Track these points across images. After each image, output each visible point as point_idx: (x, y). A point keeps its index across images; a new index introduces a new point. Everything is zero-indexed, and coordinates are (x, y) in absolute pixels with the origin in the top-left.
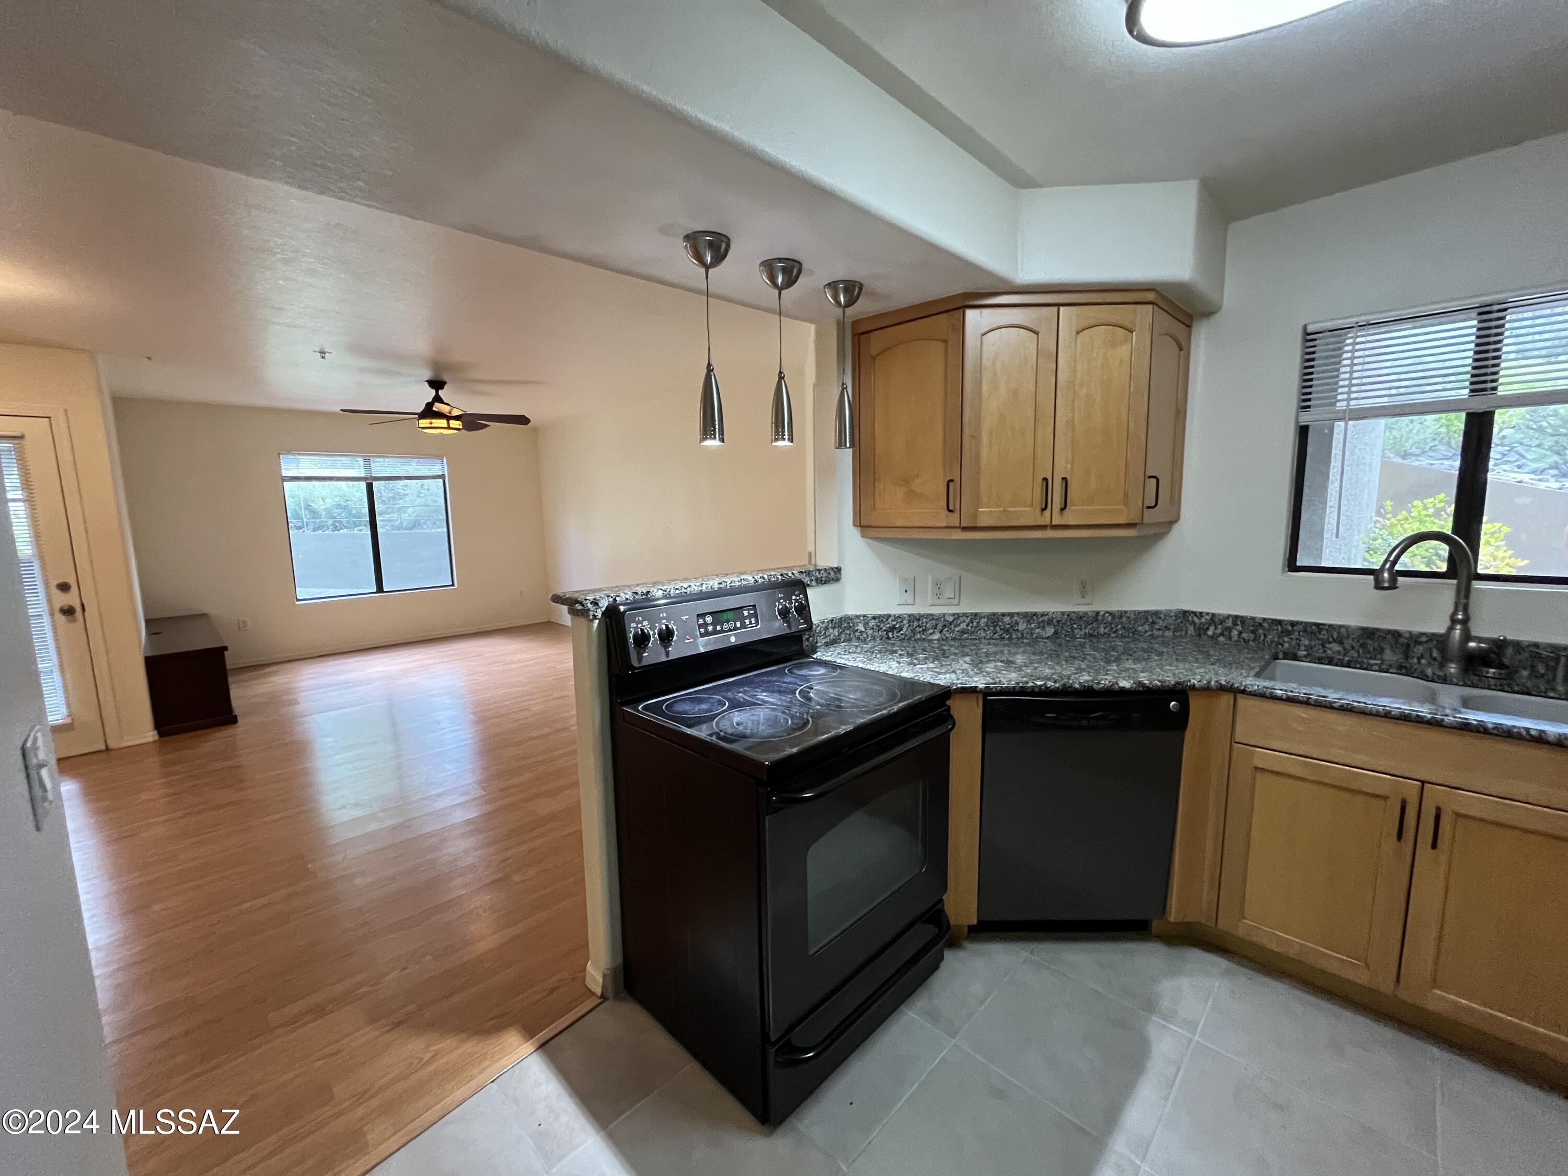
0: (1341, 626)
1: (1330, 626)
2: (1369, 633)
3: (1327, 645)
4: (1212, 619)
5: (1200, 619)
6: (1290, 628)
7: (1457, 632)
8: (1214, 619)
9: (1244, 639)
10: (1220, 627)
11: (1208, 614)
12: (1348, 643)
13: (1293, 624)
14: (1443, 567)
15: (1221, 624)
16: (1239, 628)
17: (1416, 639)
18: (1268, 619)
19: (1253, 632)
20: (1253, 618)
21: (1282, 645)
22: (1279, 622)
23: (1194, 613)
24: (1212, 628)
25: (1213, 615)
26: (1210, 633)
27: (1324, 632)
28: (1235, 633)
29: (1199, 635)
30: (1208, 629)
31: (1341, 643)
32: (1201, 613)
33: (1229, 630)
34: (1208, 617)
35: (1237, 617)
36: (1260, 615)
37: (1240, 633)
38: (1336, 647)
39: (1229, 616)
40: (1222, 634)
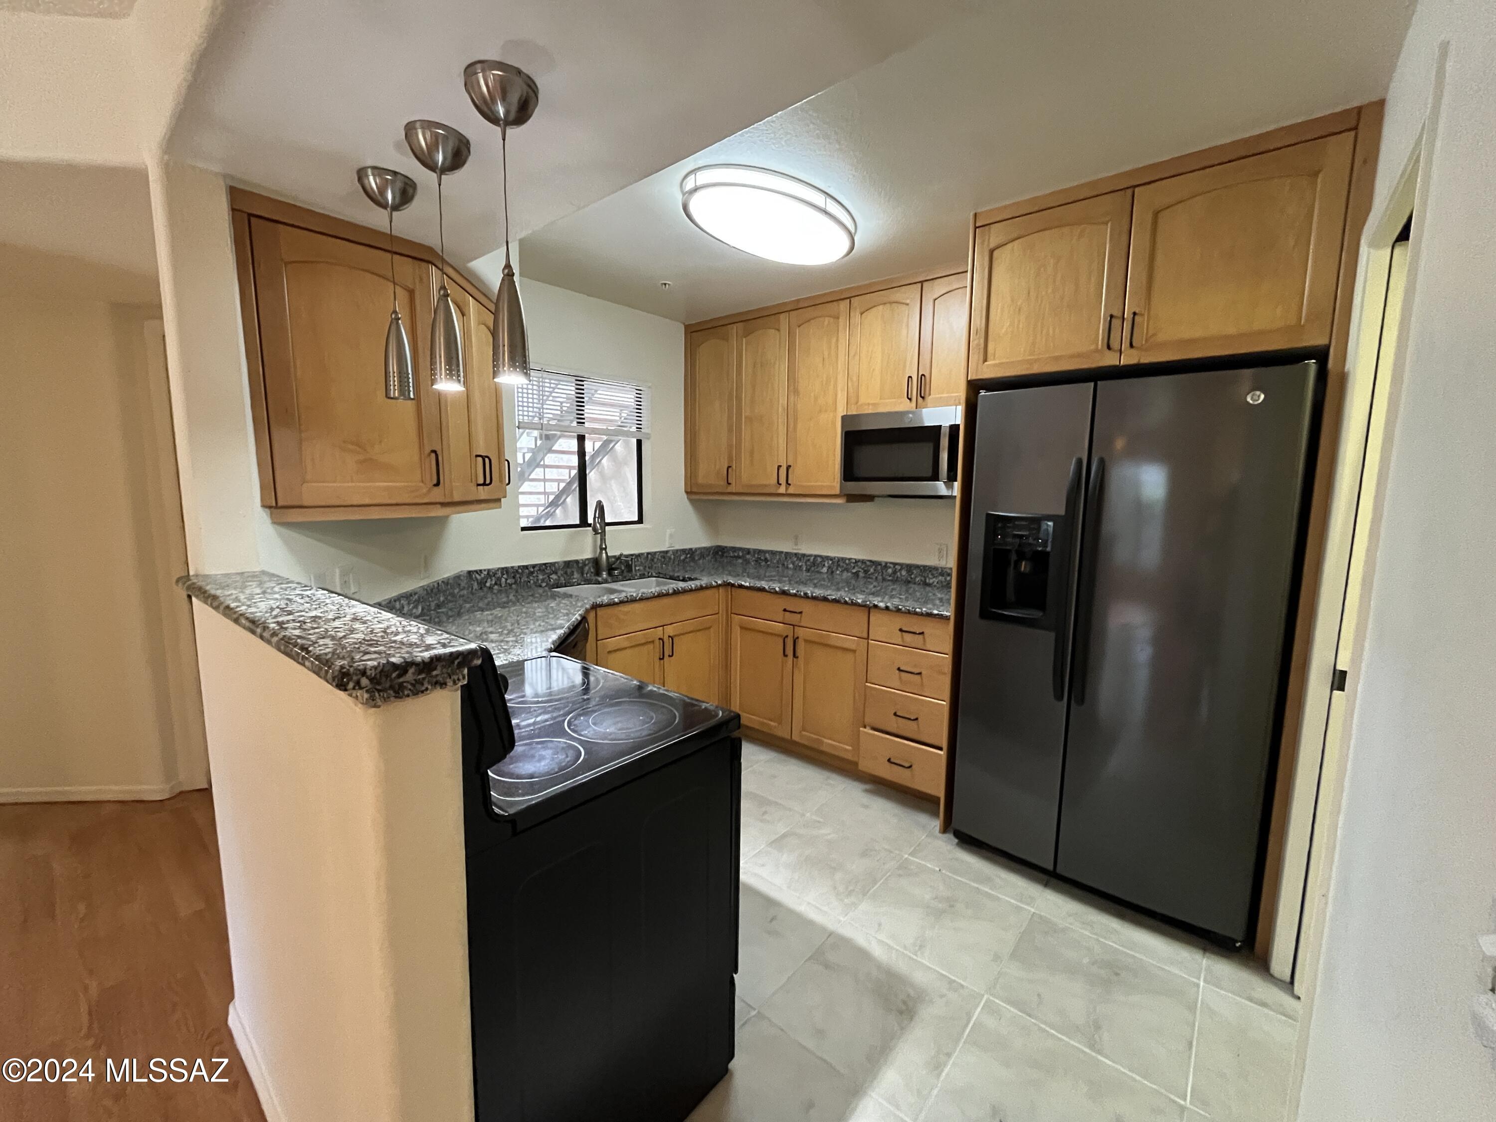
0: (555, 563)
1: (551, 563)
2: (568, 564)
3: (551, 576)
4: (488, 574)
5: (480, 575)
6: (532, 570)
7: (604, 555)
8: (490, 573)
9: (509, 584)
10: (493, 578)
11: (485, 570)
12: (560, 572)
13: (534, 566)
14: (578, 522)
15: (494, 576)
16: (505, 576)
17: (585, 563)
18: (521, 566)
19: (514, 577)
20: (512, 567)
21: (530, 582)
22: (526, 567)
23: (476, 571)
24: (489, 580)
25: (489, 570)
26: (488, 584)
27: (548, 568)
28: (503, 580)
29: (481, 588)
30: (486, 582)
31: (556, 573)
32: (481, 571)
33: (499, 579)
34: (486, 573)
35: (503, 569)
36: (516, 564)
37: (506, 580)
38: (554, 577)
39: (499, 569)
40: (496, 584)
